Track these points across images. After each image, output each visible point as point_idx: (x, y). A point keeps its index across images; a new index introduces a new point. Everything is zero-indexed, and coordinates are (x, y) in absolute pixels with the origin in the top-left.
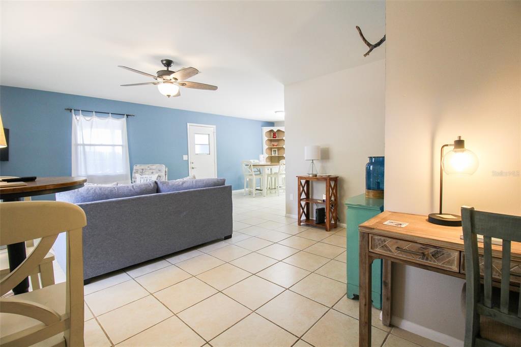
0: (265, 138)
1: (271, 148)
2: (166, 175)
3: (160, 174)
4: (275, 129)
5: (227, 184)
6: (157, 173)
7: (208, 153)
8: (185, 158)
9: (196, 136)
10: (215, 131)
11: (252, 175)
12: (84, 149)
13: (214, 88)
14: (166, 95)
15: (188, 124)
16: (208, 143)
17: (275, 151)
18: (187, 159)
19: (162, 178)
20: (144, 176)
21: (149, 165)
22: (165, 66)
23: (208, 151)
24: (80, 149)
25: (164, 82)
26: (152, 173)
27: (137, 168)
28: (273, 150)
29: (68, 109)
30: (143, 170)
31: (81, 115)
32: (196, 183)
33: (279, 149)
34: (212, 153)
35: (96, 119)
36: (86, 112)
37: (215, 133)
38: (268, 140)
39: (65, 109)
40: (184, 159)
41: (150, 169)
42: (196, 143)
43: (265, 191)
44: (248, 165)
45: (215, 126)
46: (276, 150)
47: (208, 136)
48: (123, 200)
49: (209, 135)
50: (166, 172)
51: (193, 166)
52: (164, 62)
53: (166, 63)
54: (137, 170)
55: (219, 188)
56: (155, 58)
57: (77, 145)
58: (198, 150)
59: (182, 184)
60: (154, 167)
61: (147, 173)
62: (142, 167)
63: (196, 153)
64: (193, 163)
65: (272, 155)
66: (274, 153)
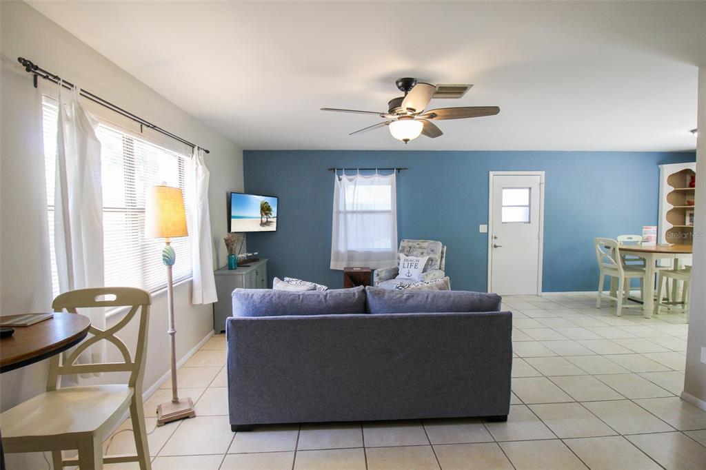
0: (667, 189)
1: (685, 209)
2: (442, 258)
3: (432, 256)
5: (504, 308)
6: (428, 254)
7: (528, 221)
8: (483, 229)
9: (505, 191)
10: (543, 181)
11: (616, 270)
12: (346, 218)
13: (494, 111)
14: (401, 140)
15: (491, 174)
16: (527, 204)
18: (486, 231)
19: (434, 262)
20: (410, 258)
21: (419, 241)
22: (402, 90)
23: (528, 218)
24: (342, 217)
25: (399, 118)
26: (422, 253)
27: (405, 245)
29: (331, 169)
30: (410, 247)
31: (344, 175)
32: (432, 301)
34: (535, 220)
35: (359, 178)
36: (351, 170)
37: (543, 187)
38: (675, 191)
39: (329, 170)
40: (481, 231)
41: (420, 248)
42: (503, 204)
43: (649, 305)
44: (609, 248)
45: (543, 173)
47: (527, 191)
48: (300, 320)
49: (530, 188)
50: (442, 253)
51: (496, 242)
52: (400, 84)
53: (402, 86)
54: (405, 247)
55: (480, 316)
56: (385, 80)
57: (339, 212)
59: (408, 298)
60: (425, 244)
61: (415, 253)
62: (410, 244)
63: (504, 220)
64: (495, 238)
65: (685, 224)
66: (690, 219)
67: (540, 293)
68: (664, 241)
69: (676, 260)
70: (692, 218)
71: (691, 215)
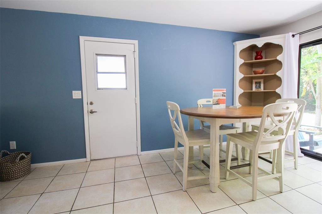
0: (239, 61)
1: (252, 78)
4: (260, 42)
7: (124, 87)
8: (76, 95)
15: (82, 39)
16: (124, 71)
17: (260, 83)
18: (80, 98)
28: (254, 81)
33: (267, 79)
37: (137, 54)
38: (244, 64)
40: (75, 97)
42: (99, 71)
45: (136, 42)
46: (262, 81)
47: (123, 58)
49: (125, 56)
51: (91, 108)
58: (103, 82)
63: (99, 87)
64: (91, 103)
65: (252, 90)
66: (256, 86)
67: (140, 152)
68: (237, 104)
69: (244, 124)
70: (258, 85)
71: (256, 83)
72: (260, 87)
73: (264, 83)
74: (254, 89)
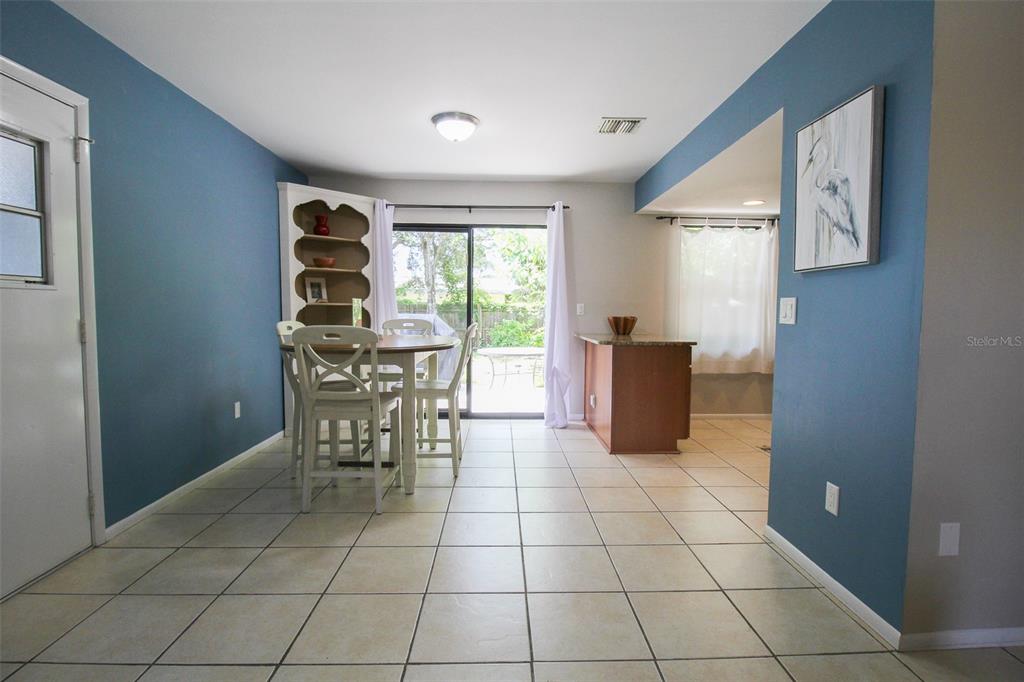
33: (331, 280)
38: (303, 237)
66: (313, 293)
67: (102, 534)
70: (316, 290)
71: (312, 285)
72: (320, 296)
73: (328, 287)
74: (312, 301)
